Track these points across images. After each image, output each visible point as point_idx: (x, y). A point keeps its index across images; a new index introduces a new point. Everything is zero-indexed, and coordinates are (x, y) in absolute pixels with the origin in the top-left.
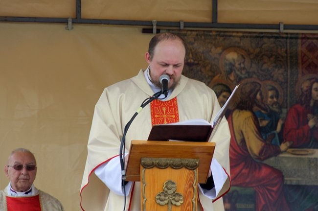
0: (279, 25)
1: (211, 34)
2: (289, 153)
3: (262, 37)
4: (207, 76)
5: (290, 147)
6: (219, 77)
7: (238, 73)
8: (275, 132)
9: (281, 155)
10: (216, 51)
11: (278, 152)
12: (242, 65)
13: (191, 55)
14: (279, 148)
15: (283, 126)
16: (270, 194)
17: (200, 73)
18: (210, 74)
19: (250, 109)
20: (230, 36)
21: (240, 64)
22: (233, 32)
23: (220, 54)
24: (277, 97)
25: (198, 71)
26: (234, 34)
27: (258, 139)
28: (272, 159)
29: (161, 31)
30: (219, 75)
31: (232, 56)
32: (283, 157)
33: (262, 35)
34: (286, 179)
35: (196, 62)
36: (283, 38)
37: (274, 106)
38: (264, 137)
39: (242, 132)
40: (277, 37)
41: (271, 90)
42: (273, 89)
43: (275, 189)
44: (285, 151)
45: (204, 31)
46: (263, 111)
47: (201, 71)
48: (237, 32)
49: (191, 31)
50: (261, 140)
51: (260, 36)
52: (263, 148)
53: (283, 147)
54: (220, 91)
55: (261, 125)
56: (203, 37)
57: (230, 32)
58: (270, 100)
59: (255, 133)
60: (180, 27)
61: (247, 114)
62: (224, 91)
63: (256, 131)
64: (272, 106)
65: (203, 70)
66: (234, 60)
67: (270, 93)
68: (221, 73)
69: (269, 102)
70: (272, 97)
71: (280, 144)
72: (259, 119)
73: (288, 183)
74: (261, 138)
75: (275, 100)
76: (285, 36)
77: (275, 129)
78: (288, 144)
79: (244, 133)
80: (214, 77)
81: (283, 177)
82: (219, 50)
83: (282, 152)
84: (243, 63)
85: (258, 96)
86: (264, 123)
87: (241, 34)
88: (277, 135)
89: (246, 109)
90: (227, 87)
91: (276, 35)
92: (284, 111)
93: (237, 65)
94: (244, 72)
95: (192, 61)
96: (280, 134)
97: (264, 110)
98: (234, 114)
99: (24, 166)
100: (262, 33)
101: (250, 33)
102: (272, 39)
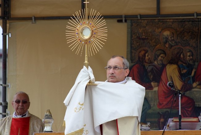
0: (194, 14)
1: (155, 21)
2: (198, 88)
3: (184, 21)
4: (152, 45)
5: (199, 85)
6: (160, 46)
7: (170, 43)
8: (190, 76)
9: (193, 90)
10: (158, 31)
11: (191, 88)
12: (172, 38)
13: (144, 34)
14: (192, 85)
15: (195, 72)
16: (187, 113)
17: (148, 44)
18: (154, 44)
19: (176, 63)
20: (166, 22)
21: (171, 38)
22: (167, 19)
23: (160, 32)
24: (192, 55)
25: (147, 43)
26: (168, 21)
27: (180, 80)
28: (188, 92)
29: (127, 21)
30: (159, 45)
31: (167, 33)
32: (194, 91)
33: (184, 20)
34: (196, 103)
35: (147, 38)
36: (196, 21)
37: (191, 61)
38: (184, 79)
39: (171, 77)
40: (193, 21)
41: (189, 52)
42: (190, 51)
43: (190, 110)
44: (196, 87)
45: (151, 20)
46: (184, 65)
47: (149, 42)
48: (170, 19)
49: (144, 20)
50: (182, 81)
51: (183, 21)
52: (183, 86)
53: (195, 85)
54: (159, 54)
55: (182, 73)
56: (151, 23)
57: (166, 19)
58: (188, 57)
59: (178, 77)
60: (138, 18)
61: (175, 66)
62: (162, 54)
63: (179, 76)
64: (190, 61)
65: (150, 42)
66: (168, 35)
67: (188, 54)
68: (161, 43)
69: (187, 59)
70: (189, 56)
71: (193, 83)
72: (181, 69)
73: (197, 106)
74: (182, 80)
75: (191, 57)
76: (197, 20)
77: (191, 74)
78: (198, 83)
79: (173, 78)
80: (156, 45)
81: (194, 102)
82: (160, 30)
83: (194, 88)
84: (173, 37)
85: (182, 56)
86: (184, 71)
87: (172, 20)
88: (191, 78)
89: (174, 64)
90: (164, 51)
91: (192, 20)
92: (196, 64)
93: (169, 38)
94: (173, 42)
95: (144, 37)
96: (193, 77)
97: (185, 63)
98: (167, 67)
99: (21, 101)
100: (184, 19)
101: (177, 19)
102: (190, 22)
